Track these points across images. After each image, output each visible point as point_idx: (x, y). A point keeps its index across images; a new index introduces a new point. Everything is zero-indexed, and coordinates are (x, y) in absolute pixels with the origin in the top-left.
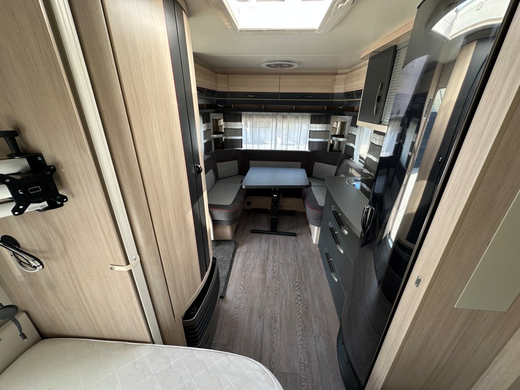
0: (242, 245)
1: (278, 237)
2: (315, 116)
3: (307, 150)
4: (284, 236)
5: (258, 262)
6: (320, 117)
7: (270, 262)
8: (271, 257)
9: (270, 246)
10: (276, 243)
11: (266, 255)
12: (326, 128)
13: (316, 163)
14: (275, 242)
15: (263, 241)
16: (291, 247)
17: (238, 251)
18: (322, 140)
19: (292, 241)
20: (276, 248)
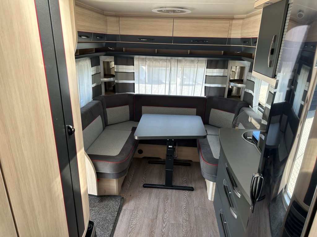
0: (129, 201)
1: (169, 192)
2: (212, 61)
3: (203, 95)
4: (177, 190)
5: (146, 221)
6: (217, 61)
7: (159, 222)
8: (160, 216)
9: (160, 203)
10: (168, 199)
11: (155, 214)
12: (224, 73)
13: (213, 110)
14: (166, 198)
15: (153, 196)
16: (184, 204)
17: (124, 208)
18: (220, 86)
19: (185, 197)
20: (167, 205)
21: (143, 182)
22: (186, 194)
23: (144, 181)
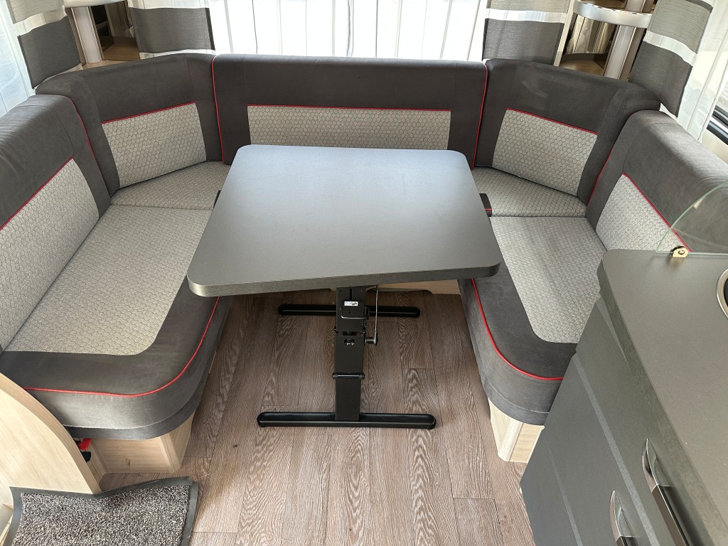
4: (389, 430)
9: (332, 489)
13: (511, 116)
16: (415, 486)
18: (541, 17)
19: (417, 453)
20: (357, 498)
21: (268, 394)
22: (421, 441)
23: (273, 392)
